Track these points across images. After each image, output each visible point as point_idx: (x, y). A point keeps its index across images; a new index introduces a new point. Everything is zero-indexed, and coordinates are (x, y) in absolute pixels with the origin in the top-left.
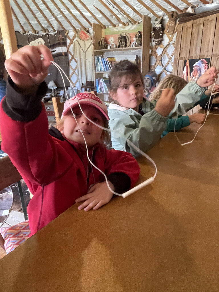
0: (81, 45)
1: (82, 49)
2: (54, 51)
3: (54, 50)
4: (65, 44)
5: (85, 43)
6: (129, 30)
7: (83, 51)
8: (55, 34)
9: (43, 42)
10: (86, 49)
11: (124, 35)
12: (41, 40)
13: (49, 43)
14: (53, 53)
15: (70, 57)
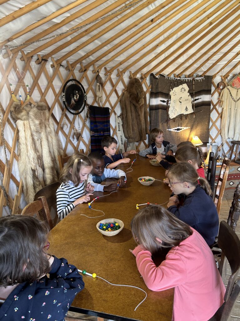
0: (232, 94)
1: (233, 98)
2: (196, 100)
3: (197, 98)
4: (208, 92)
5: (237, 91)
7: (234, 100)
8: (202, 79)
9: (187, 89)
12: (185, 86)
13: (193, 90)
14: (195, 102)
15: (212, 107)
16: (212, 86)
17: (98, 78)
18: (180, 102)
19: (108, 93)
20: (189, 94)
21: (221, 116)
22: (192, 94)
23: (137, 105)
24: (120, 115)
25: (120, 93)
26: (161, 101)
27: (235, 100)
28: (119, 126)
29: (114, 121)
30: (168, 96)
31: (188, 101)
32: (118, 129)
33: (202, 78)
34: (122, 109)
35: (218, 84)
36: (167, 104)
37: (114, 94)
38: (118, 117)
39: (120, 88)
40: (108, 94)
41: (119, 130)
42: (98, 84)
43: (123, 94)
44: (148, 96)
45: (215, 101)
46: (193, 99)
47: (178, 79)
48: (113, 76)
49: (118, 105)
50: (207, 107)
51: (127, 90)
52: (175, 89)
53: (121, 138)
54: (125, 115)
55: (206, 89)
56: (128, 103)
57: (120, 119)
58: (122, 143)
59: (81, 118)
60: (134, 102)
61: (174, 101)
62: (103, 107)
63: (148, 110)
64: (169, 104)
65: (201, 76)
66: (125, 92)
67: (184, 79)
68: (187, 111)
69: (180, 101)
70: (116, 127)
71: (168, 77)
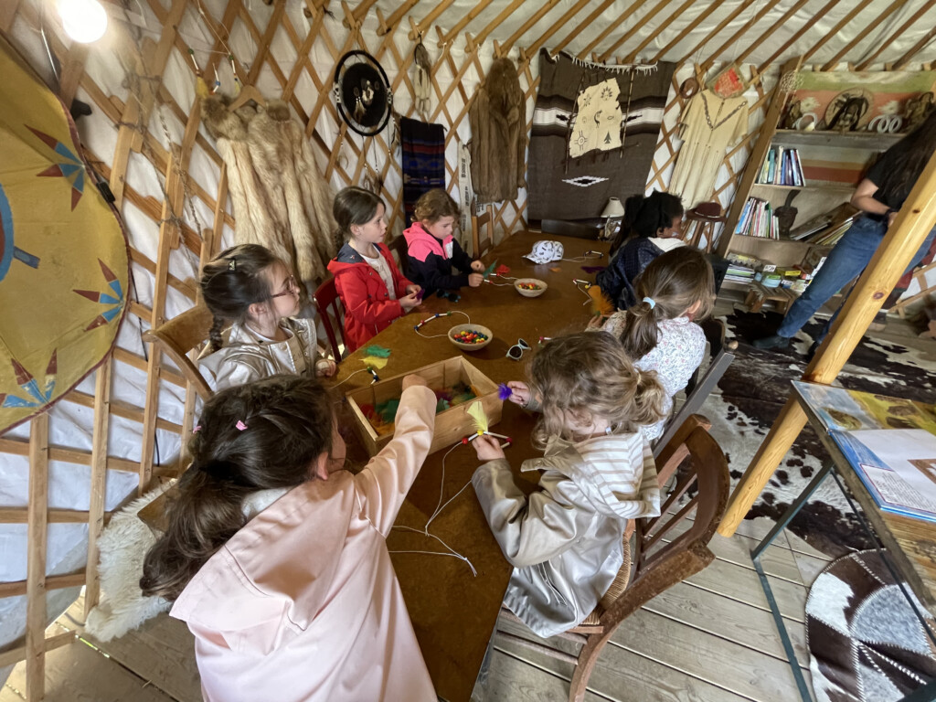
0: (709, 109)
1: (709, 120)
2: (630, 119)
3: (633, 114)
4: (659, 101)
5: (723, 104)
6: (876, 84)
7: (710, 125)
8: (652, 69)
9: (616, 91)
10: (720, 120)
11: (858, 94)
12: (612, 84)
13: (629, 96)
14: (629, 124)
15: (661, 136)
16: (671, 87)
17: (419, 52)
18: (597, 122)
19: (443, 91)
20: (617, 103)
21: (675, 158)
22: (626, 104)
23: (504, 121)
24: (468, 144)
25: (470, 93)
26: (558, 116)
27: (713, 124)
28: (464, 166)
29: (454, 155)
30: (572, 106)
31: (612, 122)
32: (460, 173)
33: (652, 66)
34: (473, 128)
35: (684, 84)
36: (569, 124)
37: (456, 94)
38: (464, 146)
39: (471, 80)
40: (443, 93)
41: (463, 176)
42: (419, 67)
43: (476, 95)
44: (530, 103)
45: (670, 124)
46: (624, 117)
47: (601, 68)
48: (457, 51)
49: (466, 120)
50: (650, 136)
51: (484, 87)
52: (590, 90)
53: (467, 193)
54: (478, 143)
55: (657, 94)
56: (484, 115)
57: (467, 151)
58: (467, 203)
59: (382, 143)
60: (498, 116)
61: (584, 118)
62: (431, 122)
63: (529, 134)
64: (571, 125)
65: (651, 62)
66: (480, 91)
67: (611, 66)
68: (608, 142)
69: (598, 119)
70: (457, 168)
71: (578, 61)
